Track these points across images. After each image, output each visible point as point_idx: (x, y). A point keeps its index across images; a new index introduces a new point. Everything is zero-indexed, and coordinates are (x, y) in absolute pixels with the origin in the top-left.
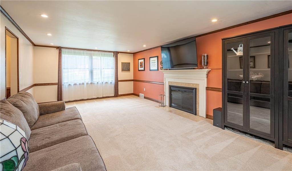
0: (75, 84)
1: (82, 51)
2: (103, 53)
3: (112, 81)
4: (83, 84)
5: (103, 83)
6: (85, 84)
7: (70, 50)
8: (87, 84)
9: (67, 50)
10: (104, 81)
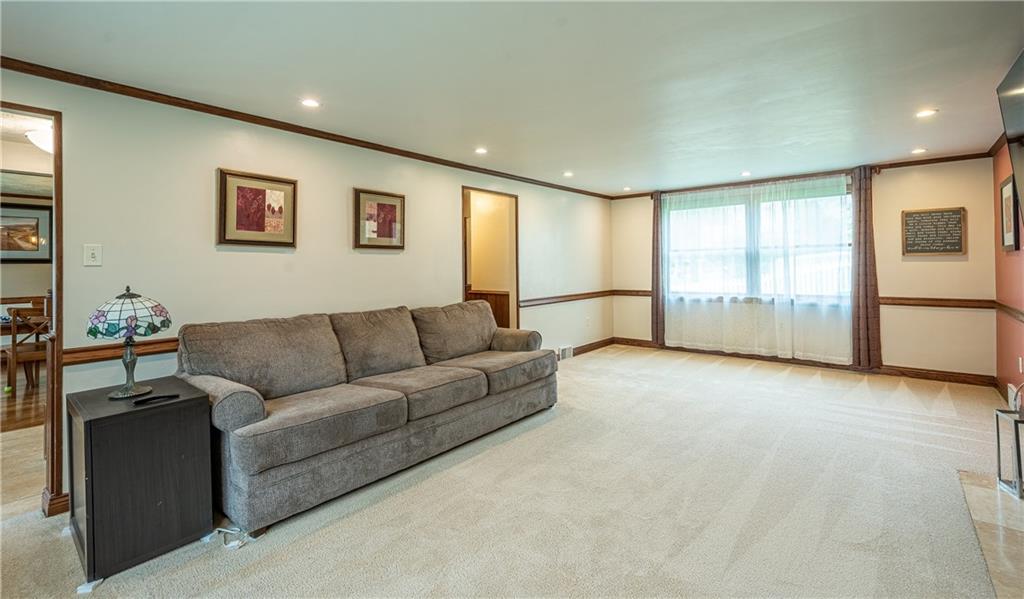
0: (710, 301)
1: (717, 193)
2: (796, 184)
3: (840, 297)
4: (720, 299)
5: (795, 303)
6: (726, 300)
7: (682, 196)
8: (734, 300)
9: (675, 197)
10: (798, 296)
